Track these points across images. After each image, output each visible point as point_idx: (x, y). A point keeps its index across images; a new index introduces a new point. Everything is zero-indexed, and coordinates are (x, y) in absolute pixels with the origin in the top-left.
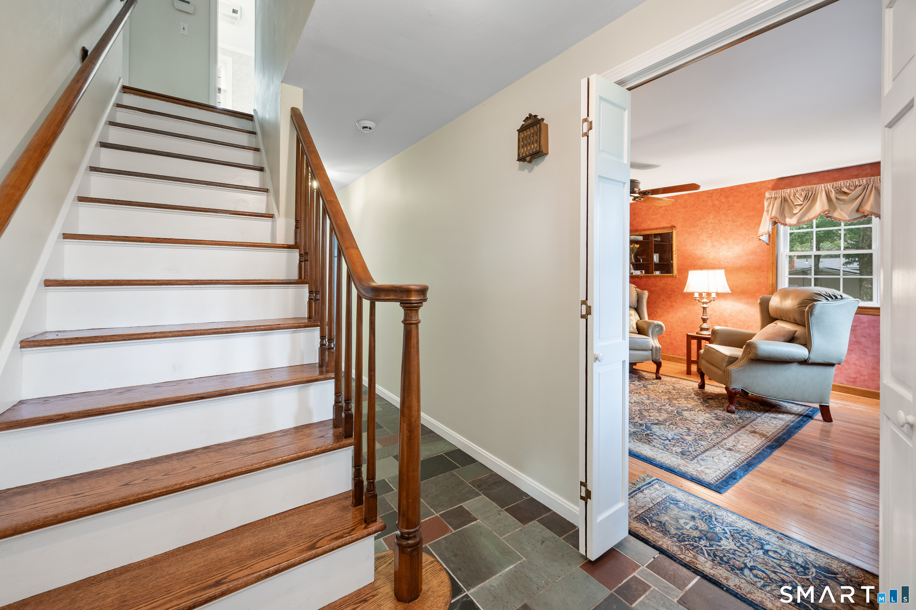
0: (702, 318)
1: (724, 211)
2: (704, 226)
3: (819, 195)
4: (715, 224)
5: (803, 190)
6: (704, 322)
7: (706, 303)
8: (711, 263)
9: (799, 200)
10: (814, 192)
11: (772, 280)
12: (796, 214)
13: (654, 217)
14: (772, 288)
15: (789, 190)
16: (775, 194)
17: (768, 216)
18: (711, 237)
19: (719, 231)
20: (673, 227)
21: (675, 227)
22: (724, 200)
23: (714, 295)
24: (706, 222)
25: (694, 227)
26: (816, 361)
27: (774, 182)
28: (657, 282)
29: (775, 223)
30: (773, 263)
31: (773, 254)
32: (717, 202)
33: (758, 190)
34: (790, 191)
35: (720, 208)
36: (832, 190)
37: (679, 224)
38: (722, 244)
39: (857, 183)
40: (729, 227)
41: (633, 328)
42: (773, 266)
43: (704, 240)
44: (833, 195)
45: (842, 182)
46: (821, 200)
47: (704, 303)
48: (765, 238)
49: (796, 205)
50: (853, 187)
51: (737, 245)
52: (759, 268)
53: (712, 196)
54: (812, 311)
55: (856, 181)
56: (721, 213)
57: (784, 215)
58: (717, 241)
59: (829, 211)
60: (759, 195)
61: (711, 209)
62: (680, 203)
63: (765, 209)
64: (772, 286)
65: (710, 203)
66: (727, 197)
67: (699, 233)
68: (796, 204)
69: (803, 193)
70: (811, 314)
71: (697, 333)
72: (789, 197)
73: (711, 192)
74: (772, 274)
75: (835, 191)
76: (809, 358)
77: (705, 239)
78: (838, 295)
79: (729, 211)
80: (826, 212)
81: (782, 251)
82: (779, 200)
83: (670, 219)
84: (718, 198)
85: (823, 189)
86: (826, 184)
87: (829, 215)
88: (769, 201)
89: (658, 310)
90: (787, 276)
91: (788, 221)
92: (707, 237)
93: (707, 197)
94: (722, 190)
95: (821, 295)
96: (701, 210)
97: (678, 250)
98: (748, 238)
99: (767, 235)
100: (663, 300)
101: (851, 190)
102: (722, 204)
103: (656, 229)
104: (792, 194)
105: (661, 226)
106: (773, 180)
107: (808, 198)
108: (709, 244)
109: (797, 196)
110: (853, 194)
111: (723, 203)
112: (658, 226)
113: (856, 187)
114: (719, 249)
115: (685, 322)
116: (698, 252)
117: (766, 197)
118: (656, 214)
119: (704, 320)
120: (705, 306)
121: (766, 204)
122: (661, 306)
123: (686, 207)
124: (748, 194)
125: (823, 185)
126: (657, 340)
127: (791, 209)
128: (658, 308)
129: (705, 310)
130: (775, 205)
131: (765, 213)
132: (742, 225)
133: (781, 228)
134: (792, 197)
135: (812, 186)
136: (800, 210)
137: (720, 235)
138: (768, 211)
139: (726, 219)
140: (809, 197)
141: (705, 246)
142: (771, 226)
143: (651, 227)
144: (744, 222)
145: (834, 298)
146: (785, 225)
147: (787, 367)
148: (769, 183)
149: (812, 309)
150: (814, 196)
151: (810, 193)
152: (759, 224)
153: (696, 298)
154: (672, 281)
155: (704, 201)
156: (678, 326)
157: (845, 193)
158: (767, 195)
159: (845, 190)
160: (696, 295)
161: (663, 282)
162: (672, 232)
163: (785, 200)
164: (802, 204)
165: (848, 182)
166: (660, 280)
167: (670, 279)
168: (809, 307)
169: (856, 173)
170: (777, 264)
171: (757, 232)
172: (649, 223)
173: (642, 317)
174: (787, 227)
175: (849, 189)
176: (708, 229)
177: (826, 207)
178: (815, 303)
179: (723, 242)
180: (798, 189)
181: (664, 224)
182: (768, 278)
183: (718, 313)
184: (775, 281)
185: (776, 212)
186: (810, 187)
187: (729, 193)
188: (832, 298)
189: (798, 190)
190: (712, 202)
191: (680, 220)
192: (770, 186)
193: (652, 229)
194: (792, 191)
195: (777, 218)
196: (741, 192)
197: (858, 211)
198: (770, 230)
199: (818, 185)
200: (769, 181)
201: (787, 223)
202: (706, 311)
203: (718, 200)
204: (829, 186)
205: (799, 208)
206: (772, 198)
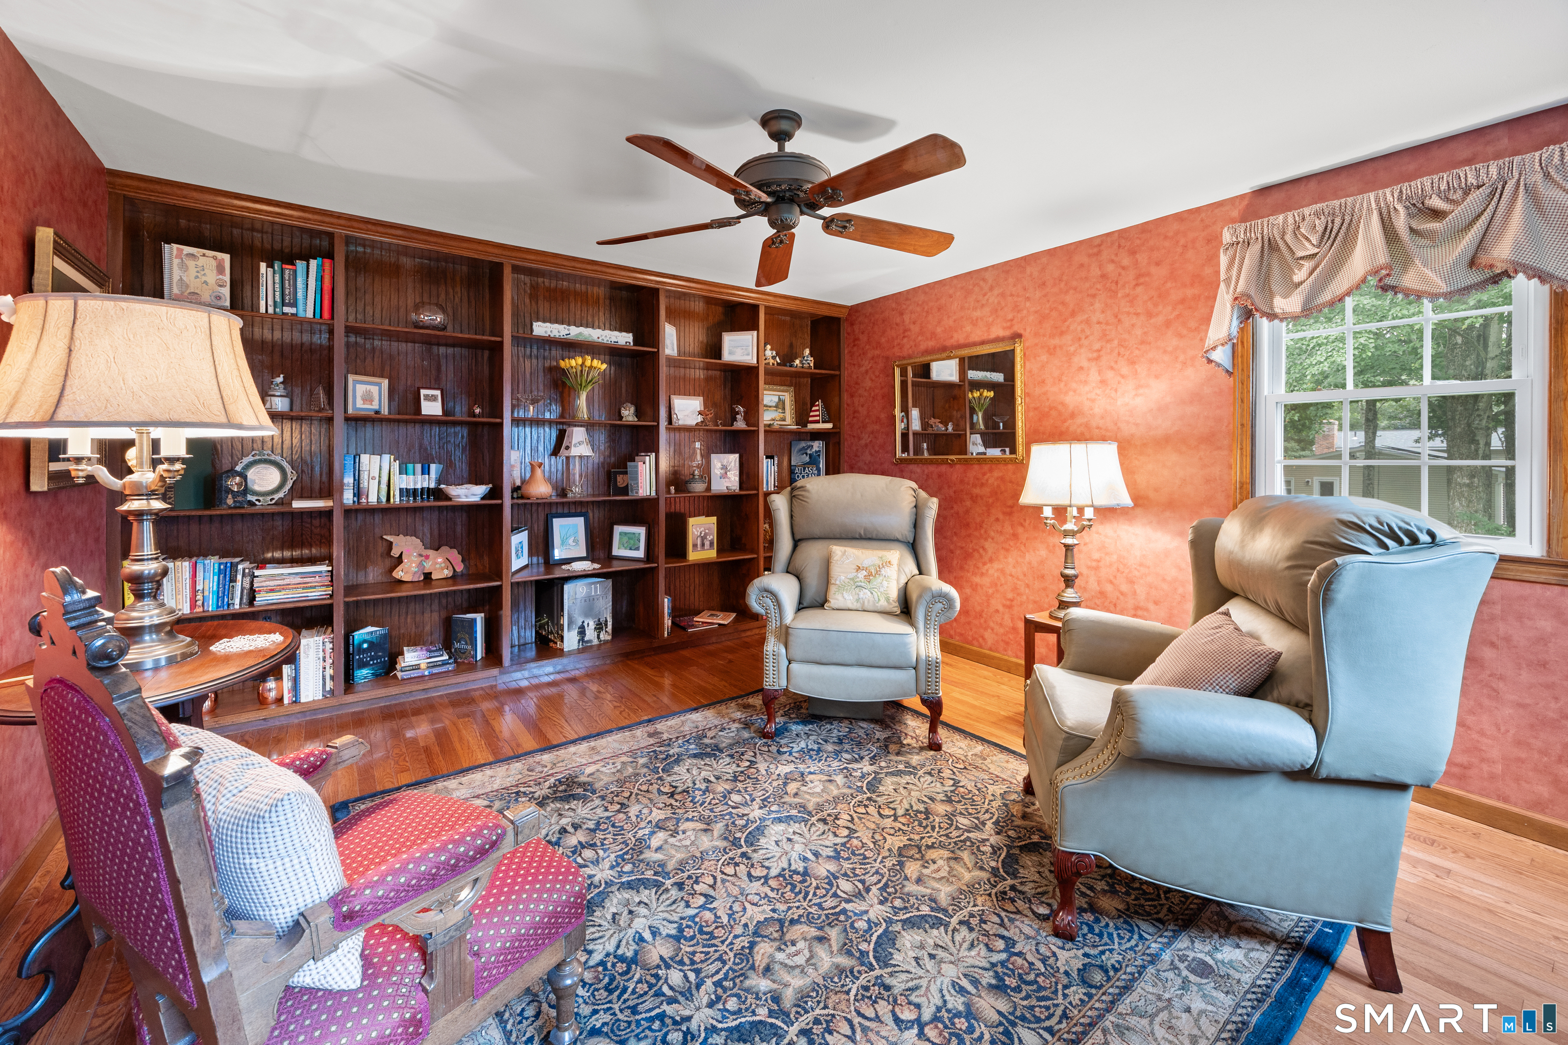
0: (1063, 575)
1: (1127, 291)
2: (1083, 331)
3: (1362, 225)
4: (1107, 324)
5: (1317, 214)
6: (1067, 586)
7: (1073, 534)
8: (1098, 428)
9: (1307, 244)
10: (1347, 218)
11: (1242, 473)
12: (1301, 283)
13: (978, 314)
14: (1241, 493)
15: (1281, 217)
16: (1245, 233)
17: (1228, 293)
18: (1098, 359)
19: (1116, 342)
20: (1016, 336)
21: (1020, 336)
22: (1126, 261)
23: (1089, 513)
24: (1087, 322)
25: (1062, 333)
26: (1344, 775)
27: (1246, 202)
28: (984, 474)
29: (1247, 315)
30: (1242, 425)
31: (1242, 401)
32: (1110, 268)
33: (1207, 227)
34: (1285, 220)
35: (1117, 283)
36: (1400, 207)
37: (1028, 330)
38: (1123, 377)
39: (1472, 180)
40: (1138, 332)
41: (888, 599)
42: (1242, 434)
43: (1081, 368)
44: (1401, 222)
45: (1427, 181)
46: (1367, 237)
47: (1066, 534)
48: (1221, 356)
49: (1302, 258)
50: (1460, 192)
51: (1157, 377)
52: (1209, 439)
53: (1098, 253)
54: (1327, 589)
55: (1469, 174)
56: (1120, 295)
57: (1270, 289)
58: (1112, 368)
59: (1391, 269)
60: (1209, 241)
61: (1099, 286)
62: (1031, 275)
63: (1223, 276)
64: (1241, 488)
65: (1095, 271)
66: (1133, 252)
67: (1072, 349)
68: (1300, 254)
69: (1317, 222)
70: (1327, 601)
71: (1051, 617)
72: (1282, 238)
73: (1098, 242)
74: (1242, 454)
75: (1407, 208)
76: (1318, 761)
77: (1085, 364)
78: (1421, 530)
79: (1139, 289)
80: (1384, 272)
81: (1266, 393)
82: (1256, 248)
83: (1010, 316)
84: (1113, 257)
85: (1374, 205)
86: (1380, 192)
87: (1388, 281)
88: (1230, 252)
89: (989, 545)
90: (1279, 462)
91: (1281, 304)
92: (1089, 360)
93: (1090, 256)
94: (1123, 233)
95: (1360, 529)
96: (1075, 289)
97: (1027, 394)
98: (1182, 358)
99: (1228, 348)
100: (997, 520)
101: (1452, 202)
102: (1123, 272)
103: (983, 343)
104: (1290, 228)
105: (993, 336)
106: (1242, 197)
107: (1333, 236)
108: (1094, 376)
109: (1302, 230)
110: (1459, 213)
111: (1123, 268)
112: (985, 337)
113: (1467, 192)
114: (1116, 391)
115: (1043, 577)
116: (1071, 400)
117: (1224, 242)
118: (983, 305)
119: (1069, 581)
120: (1069, 541)
121: (1224, 260)
122: (992, 534)
123: (1044, 284)
124: (1182, 241)
125: (1372, 196)
126: (937, 638)
127: (1287, 272)
128: (986, 539)
129: (1069, 554)
130: (1246, 261)
131: (1222, 285)
132: (1168, 324)
133: (1264, 325)
134: (1289, 238)
135: (1343, 201)
136: (1311, 273)
137: (1119, 354)
138: (1228, 281)
139: (1131, 310)
140: (1334, 233)
141: (1086, 382)
142: (1235, 323)
143: (975, 338)
144: (1172, 317)
145: (1406, 540)
146: (1272, 316)
147: (1244, 784)
148: (1233, 205)
149: (1329, 579)
150: (1348, 229)
151: (1338, 221)
152: (1207, 320)
153: (1046, 518)
154: (1014, 473)
155: (1082, 265)
156: (1028, 586)
157: (1437, 214)
158: (1227, 237)
159: (1436, 202)
160: (1048, 512)
161: (996, 474)
162: (1013, 350)
163: (1271, 247)
164: (1314, 255)
165: (1444, 179)
166: (991, 470)
167: (1010, 467)
168: (1319, 573)
169: (1466, 153)
170: (1253, 426)
171: (1203, 340)
172: (968, 328)
173: (923, 568)
174: (1276, 321)
175: (1447, 200)
176: (1091, 338)
177: (1382, 258)
178: (1339, 560)
179: (1125, 370)
180: (1307, 211)
181: (998, 331)
182: (1230, 467)
183: (1115, 557)
184: (1249, 476)
185: (1248, 282)
186: (1336, 203)
187: (1138, 242)
188: (1400, 542)
189: (1307, 216)
190: (1100, 267)
191: (1031, 318)
192: (1235, 214)
193: (975, 344)
194: (1290, 220)
195: (1249, 296)
196: (1166, 237)
197: (1472, 263)
198: (1234, 331)
199: (1360, 197)
200: (1232, 201)
201: (1277, 310)
202: (1073, 556)
203: (1113, 261)
204: (1389, 195)
205: (1308, 265)
206: (1238, 243)
